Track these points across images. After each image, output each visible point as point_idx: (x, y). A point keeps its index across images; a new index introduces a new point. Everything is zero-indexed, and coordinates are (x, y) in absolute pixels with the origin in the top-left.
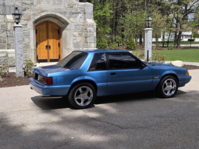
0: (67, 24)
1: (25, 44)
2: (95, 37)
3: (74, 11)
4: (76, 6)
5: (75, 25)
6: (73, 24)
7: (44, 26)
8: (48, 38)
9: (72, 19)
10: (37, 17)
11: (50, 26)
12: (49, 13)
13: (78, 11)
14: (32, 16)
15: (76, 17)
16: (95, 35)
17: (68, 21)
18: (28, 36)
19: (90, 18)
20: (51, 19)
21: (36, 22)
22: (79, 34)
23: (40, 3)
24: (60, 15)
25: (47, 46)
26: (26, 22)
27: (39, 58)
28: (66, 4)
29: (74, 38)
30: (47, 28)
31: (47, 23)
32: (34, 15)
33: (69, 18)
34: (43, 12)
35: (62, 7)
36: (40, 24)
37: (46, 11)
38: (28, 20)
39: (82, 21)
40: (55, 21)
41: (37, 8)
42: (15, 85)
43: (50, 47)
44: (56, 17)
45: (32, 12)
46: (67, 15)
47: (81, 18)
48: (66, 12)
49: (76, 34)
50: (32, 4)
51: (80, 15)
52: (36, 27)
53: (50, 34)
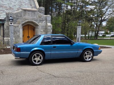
0: (38, 25)
1: (18, 35)
2: (51, 32)
3: (41, 19)
4: (43, 17)
5: (42, 26)
6: (41, 26)
7: (27, 27)
9: (40, 24)
10: (23, 23)
11: (30, 27)
12: (29, 20)
13: (44, 19)
14: (21, 22)
15: (42, 22)
16: (52, 31)
17: (38, 24)
18: (19, 32)
19: (49, 23)
20: (30, 24)
21: (23, 25)
22: (44, 31)
23: (25, 16)
24: (35, 22)
25: (28, 37)
26: (18, 25)
28: (37, 16)
29: (41, 32)
30: (28, 28)
31: (28, 25)
33: (39, 23)
34: (26, 20)
35: (35, 17)
36: (25, 26)
37: (28, 19)
38: (19, 24)
39: (45, 24)
40: (32, 24)
41: (23, 18)
42: (8, 54)
43: (29, 37)
44: (32, 22)
45: (21, 20)
46: (38, 21)
47: (45, 23)
48: (37, 20)
49: (42, 30)
50: (21, 16)
51: (44, 21)
52: (23, 27)
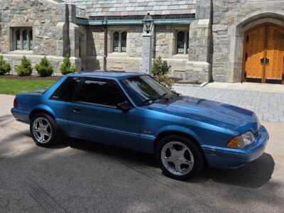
7: (262, 30)
8: (266, 47)
11: (272, 31)
14: (236, 19)
18: (227, 44)
20: (270, 20)
25: (262, 60)
26: (225, 26)
27: (248, 77)
30: (266, 34)
31: (267, 25)
32: (240, 16)
37: (260, 9)
41: (245, 6)
43: (267, 61)
45: (237, 13)
53: (271, 42)
